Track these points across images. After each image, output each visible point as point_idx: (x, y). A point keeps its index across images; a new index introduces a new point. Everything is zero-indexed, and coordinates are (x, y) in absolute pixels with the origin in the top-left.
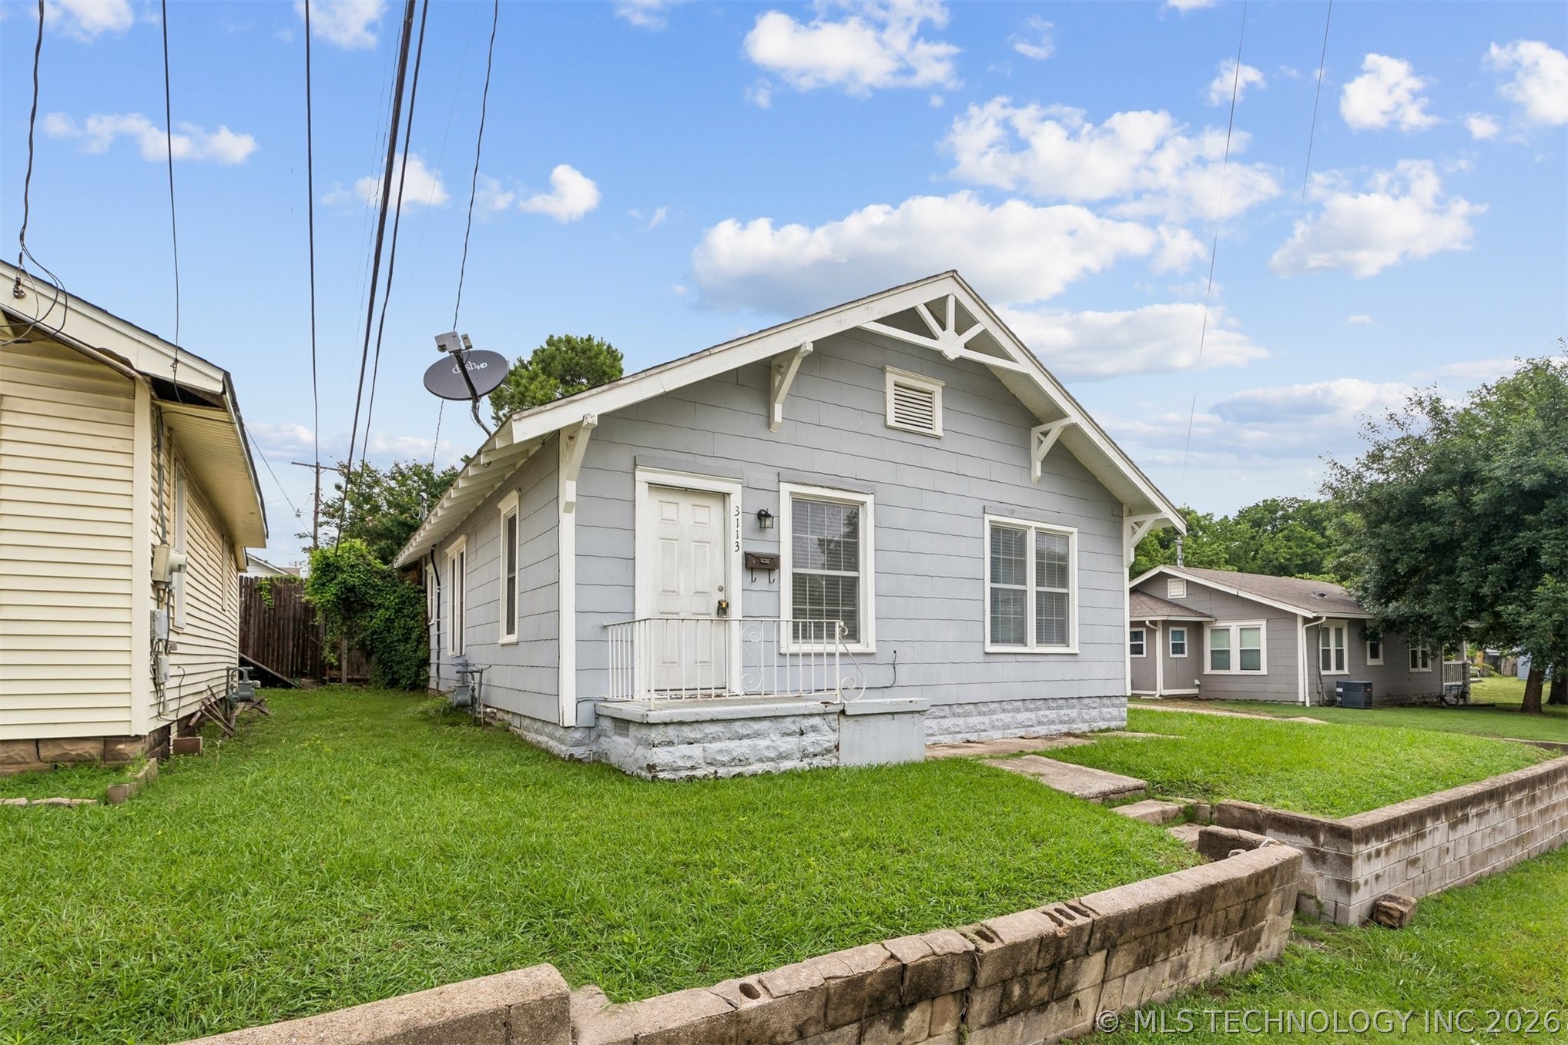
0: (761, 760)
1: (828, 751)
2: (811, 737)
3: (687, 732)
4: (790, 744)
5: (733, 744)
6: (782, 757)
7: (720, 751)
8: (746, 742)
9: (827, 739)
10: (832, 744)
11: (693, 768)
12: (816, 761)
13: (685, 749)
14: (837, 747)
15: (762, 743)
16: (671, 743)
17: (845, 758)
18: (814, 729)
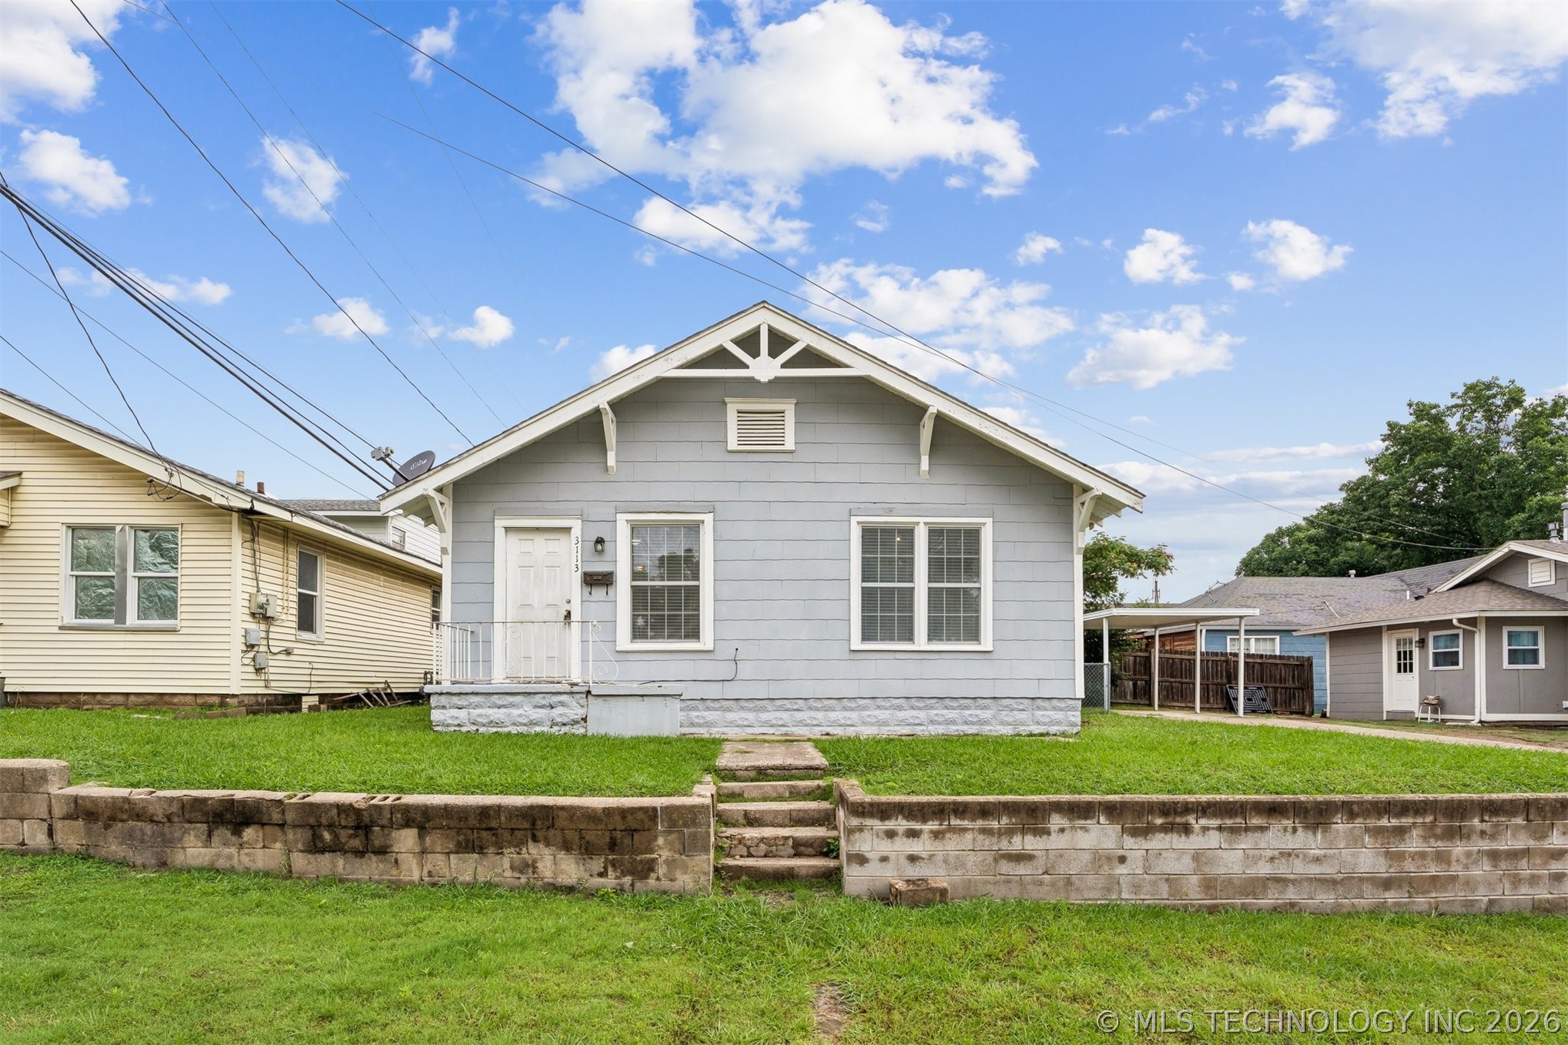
0: (514, 724)
1: (575, 722)
2: (560, 710)
3: (455, 700)
4: (541, 714)
5: (490, 711)
6: (532, 723)
7: (480, 715)
8: (502, 710)
9: (575, 711)
10: (578, 717)
11: (458, 726)
12: (566, 729)
13: (455, 712)
14: (585, 720)
15: (515, 712)
16: (444, 707)
17: (593, 729)
18: (562, 704)
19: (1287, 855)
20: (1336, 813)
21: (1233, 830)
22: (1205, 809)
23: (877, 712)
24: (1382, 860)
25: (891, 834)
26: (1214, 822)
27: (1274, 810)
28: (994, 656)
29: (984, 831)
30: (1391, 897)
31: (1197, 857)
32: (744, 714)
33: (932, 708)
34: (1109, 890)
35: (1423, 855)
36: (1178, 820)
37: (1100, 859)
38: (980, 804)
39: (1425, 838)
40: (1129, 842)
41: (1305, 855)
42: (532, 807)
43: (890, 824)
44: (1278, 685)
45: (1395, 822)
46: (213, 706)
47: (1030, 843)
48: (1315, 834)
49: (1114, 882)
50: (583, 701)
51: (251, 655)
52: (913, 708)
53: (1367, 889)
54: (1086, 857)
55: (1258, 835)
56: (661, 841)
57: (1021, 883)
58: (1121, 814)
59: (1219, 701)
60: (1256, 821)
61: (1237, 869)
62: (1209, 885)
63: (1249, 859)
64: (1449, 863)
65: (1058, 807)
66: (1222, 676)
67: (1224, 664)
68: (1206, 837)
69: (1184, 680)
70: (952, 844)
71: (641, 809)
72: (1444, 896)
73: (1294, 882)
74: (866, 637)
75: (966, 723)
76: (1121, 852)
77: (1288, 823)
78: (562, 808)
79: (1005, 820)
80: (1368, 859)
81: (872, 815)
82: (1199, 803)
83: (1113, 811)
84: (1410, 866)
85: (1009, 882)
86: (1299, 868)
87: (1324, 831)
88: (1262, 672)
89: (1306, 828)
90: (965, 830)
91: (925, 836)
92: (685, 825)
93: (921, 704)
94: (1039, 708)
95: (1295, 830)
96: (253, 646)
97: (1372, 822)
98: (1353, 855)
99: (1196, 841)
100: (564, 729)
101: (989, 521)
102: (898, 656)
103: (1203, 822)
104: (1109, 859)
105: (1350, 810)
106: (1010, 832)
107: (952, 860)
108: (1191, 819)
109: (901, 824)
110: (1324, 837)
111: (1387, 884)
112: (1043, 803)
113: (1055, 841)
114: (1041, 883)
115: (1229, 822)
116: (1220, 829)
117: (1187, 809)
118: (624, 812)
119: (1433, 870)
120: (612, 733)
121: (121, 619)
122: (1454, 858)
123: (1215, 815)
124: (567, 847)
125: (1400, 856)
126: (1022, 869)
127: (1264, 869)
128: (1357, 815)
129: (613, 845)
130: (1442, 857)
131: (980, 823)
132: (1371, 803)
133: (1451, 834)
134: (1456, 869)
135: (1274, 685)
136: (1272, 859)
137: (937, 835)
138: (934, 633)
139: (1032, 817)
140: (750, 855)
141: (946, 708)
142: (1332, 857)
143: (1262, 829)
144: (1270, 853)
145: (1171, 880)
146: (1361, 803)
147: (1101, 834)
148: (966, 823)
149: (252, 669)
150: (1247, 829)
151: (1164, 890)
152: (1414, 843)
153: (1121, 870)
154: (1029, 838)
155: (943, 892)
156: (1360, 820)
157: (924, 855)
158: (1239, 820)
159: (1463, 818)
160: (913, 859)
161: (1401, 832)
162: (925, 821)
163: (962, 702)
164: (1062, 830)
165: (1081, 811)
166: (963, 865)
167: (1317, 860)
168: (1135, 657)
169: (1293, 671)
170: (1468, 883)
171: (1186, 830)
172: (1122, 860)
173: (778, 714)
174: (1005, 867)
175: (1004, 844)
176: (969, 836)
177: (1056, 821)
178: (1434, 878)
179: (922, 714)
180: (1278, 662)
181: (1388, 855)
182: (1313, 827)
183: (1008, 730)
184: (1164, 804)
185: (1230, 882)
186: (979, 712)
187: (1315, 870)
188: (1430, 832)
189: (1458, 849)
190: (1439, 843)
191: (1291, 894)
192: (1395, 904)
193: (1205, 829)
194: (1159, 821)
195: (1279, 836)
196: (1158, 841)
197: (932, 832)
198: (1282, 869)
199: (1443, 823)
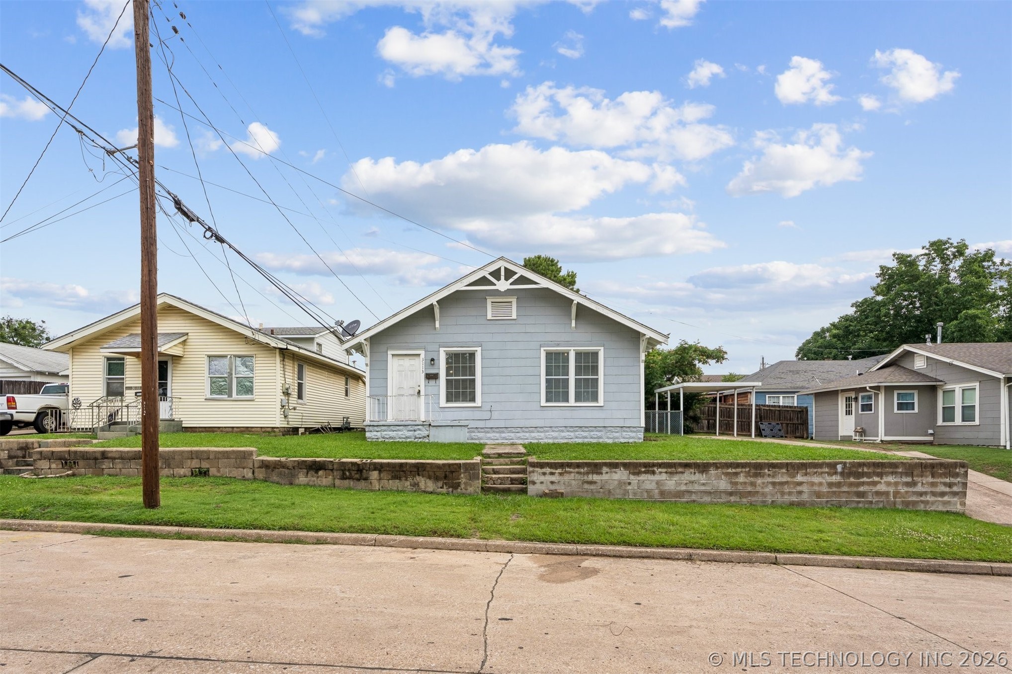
0: (399, 438)
1: (425, 437)
2: (418, 432)
3: (376, 428)
4: (411, 433)
5: (390, 433)
7: (386, 435)
8: (395, 432)
9: (424, 433)
10: (425, 435)
11: (377, 439)
13: (375, 433)
14: (428, 436)
15: (400, 433)
16: (371, 431)
17: (432, 440)
18: (419, 430)
19: (692, 482)
20: (711, 466)
21: (671, 473)
22: (660, 465)
23: (553, 433)
24: (729, 485)
25: (544, 474)
26: (664, 470)
27: (687, 466)
28: (604, 408)
29: (578, 473)
30: (733, 499)
31: (658, 483)
32: (494, 434)
33: (577, 431)
34: (625, 495)
35: (745, 483)
36: (650, 469)
37: (621, 483)
38: (576, 463)
39: (746, 477)
40: (632, 477)
41: (699, 483)
42: (418, 463)
43: (544, 470)
44: (788, 422)
45: (734, 470)
46: (270, 431)
47: (596, 477)
48: (703, 475)
49: (627, 492)
50: (428, 429)
51: (283, 410)
52: (568, 431)
53: (723, 496)
54: (616, 482)
55: (681, 475)
56: (462, 476)
57: (592, 492)
58: (629, 467)
60: (680, 470)
61: (672, 488)
62: (662, 493)
63: (678, 484)
64: (755, 486)
65: (605, 464)
67: (758, 411)
68: (661, 476)
70: (567, 477)
71: (455, 464)
72: (754, 499)
73: (694, 492)
74: (547, 400)
75: (592, 438)
76: (629, 481)
77: (692, 470)
78: (428, 464)
79: (586, 469)
80: (723, 484)
81: (537, 467)
82: (658, 463)
83: (626, 466)
84: (740, 487)
85: (587, 491)
86: (696, 487)
87: (706, 474)
88: (779, 415)
89: (699, 472)
90: (571, 472)
91: (557, 474)
92: (471, 470)
93: (572, 430)
94: (624, 431)
95: (695, 473)
96: (284, 406)
97: (725, 471)
98: (717, 483)
99: (657, 477)
100: (420, 440)
101: (602, 348)
102: (561, 408)
103: (660, 470)
104: (625, 483)
105: (716, 466)
106: (588, 473)
107: (566, 483)
108: (655, 469)
109: (548, 470)
110: (706, 476)
111: (731, 494)
112: (600, 463)
113: (605, 477)
114: (599, 492)
115: (670, 470)
116: (666, 472)
117: (654, 465)
118: (449, 465)
119: (749, 489)
120: (440, 441)
121: (230, 395)
122: (757, 485)
123: (664, 468)
124: (430, 478)
125: (736, 483)
126: (592, 487)
127: (683, 488)
128: (719, 468)
129: (446, 477)
130: (753, 484)
131: (577, 470)
132: (724, 463)
133: (756, 475)
134: (758, 489)
135: (786, 422)
136: (686, 484)
137: (561, 474)
138: (578, 398)
139: (596, 468)
140: (494, 484)
141: (583, 431)
142: (710, 483)
143: (682, 473)
144: (685, 482)
145: (648, 491)
146: (720, 463)
147: (621, 475)
148: (571, 470)
149: (283, 416)
150: (677, 473)
151: (645, 495)
152: (741, 479)
153: (629, 487)
154: (595, 476)
155: (562, 494)
156: (720, 470)
157: (556, 481)
158: (673, 469)
159: (761, 469)
160: (552, 483)
161: (736, 474)
162: (556, 469)
163: (590, 428)
164: (607, 473)
165: (614, 466)
166: (571, 485)
167: (704, 484)
168: (709, 407)
169: (798, 414)
170: (764, 495)
171: (654, 473)
172: (630, 484)
173: (509, 434)
174: (586, 486)
175: (586, 478)
176: (573, 475)
177: (605, 469)
178: (750, 492)
179: (572, 434)
180: (789, 409)
181: (731, 483)
182: (702, 472)
183: (610, 441)
184: (645, 463)
185: (670, 492)
186: (597, 433)
187: (703, 488)
188: (748, 474)
189: (759, 481)
190: (752, 479)
191: (694, 497)
192: (734, 501)
193: (661, 473)
194: (643, 470)
195: (688, 476)
196: (643, 477)
197: (559, 473)
198: (690, 488)
199: (753, 471)
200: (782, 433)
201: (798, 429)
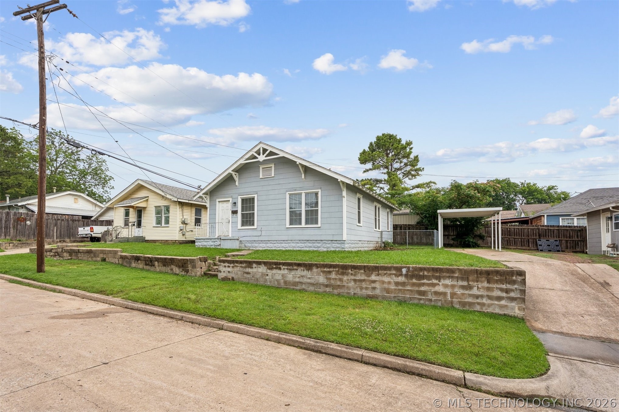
0: (208, 246)
1: (218, 245)
2: (216, 243)
3: (199, 240)
4: (213, 244)
5: (204, 243)
6: (211, 246)
8: (206, 243)
9: (218, 243)
10: (219, 244)
12: (217, 247)
13: (199, 243)
14: (220, 245)
15: (209, 243)
16: (197, 242)
17: (222, 247)
18: (216, 241)
19: (302, 276)
20: (314, 266)
21: (290, 270)
22: (284, 264)
23: (293, 244)
24: (325, 279)
25: (225, 266)
26: (286, 267)
27: (299, 265)
28: (321, 228)
29: (241, 267)
30: (328, 289)
31: (283, 275)
32: (263, 244)
33: (306, 243)
34: (265, 282)
35: (336, 279)
36: (278, 266)
37: (263, 275)
38: (240, 261)
39: (336, 274)
40: (269, 271)
41: (306, 277)
43: (225, 264)
44: (567, 239)
45: (328, 270)
46: (174, 242)
47: (249, 270)
48: (309, 271)
49: (266, 280)
50: (220, 241)
51: (181, 232)
52: (301, 243)
53: (322, 287)
54: (260, 274)
55: (295, 271)
56: (189, 266)
57: (248, 279)
58: (266, 264)
59: (535, 246)
60: (295, 268)
61: (291, 279)
62: (285, 282)
63: (294, 277)
64: (343, 282)
65: (254, 262)
66: (536, 235)
67: (537, 230)
68: (284, 271)
69: (516, 237)
70: (236, 269)
72: (341, 291)
73: (304, 283)
74: (291, 224)
75: (314, 247)
76: (267, 273)
77: (302, 268)
79: (245, 265)
80: (322, 279)
81: (222, 262)
82: (282, 263)
83: (265, 263)
84: (332, 282)
85: (246, 278)
86: (305, 280)
87: (311, 271)
88: (559, 233)
89: (306, 270)
90: (238, 266)
91: (231, 267)
93: (303, 242)
94: (333, 243)
95: (304, 270)
96: (182, 230)
97: (322, 269)
98: (318, 278)
99: (282, 272)
101: (320, 191)
102: (298, 229)
103: (284, 267)
104: (265, 275)
105: (317, 266)
106: (245, 267)
107: (236, 273)
108: (281, 266)
109: (227, 264)
110: (311, 272)
111: (327, 286)
112: (252, 261)
113: (254, 270)
114: (252, 279)
115: (289, 267)
116: (287, 269)
117: (280, 264)
118: (184, 260)
119: (339, 283)
121: (161, 225)
122: (344, 280)
123: (286, 266)
124: (176, 266)
125: (329, 279)
126: (248, 276)
127: (297, 280)
128: (319, 267)
129: (183, 266)
130: (341, 280)
131: (240, 265)
132: (322, 264)
133: (343, 274)
134: (344, 284)
135: (566, 239)
136: (299, 277)
137: (233, 267)
138: (307, 223)
139: (249, 264)
140: (215, 272)
141: (309, 243)
142: (313, 278)
143: (297, 270)
144: (298, 276)
145: (278, 281)
146: (319, 264)
147: (262, 269)
148: (238, 265)
149: (182, 235)
150: (293, 269)
151: (276, 283)
152: (333, 276)
153: (267, 277)
154: (249, 269)
155: (233, 279)
156: (319, 269)
157: (231, 271)
158: (291, 267)
159: (346, 270)
160: (229, 272)
161: (330, 272)
162: (231, 264)
163: (313, 241)
164: (255, 267)
165: (259, 263)
166: (238, 274)
167: (309, 278)
169: (577, 233)
170: (348, 288)
171: (280, 269)
172: (267, 275)
173: (271, 245)
174: (245, 275)
175: (245, 270)
176: (238, 268)
177: (254, 265)
178: (339, 285)
179: (303, 245)
180: (568, 228)
181: (327, 278)
182: (308, 270)
184: (275, 262)
185: (290, 282)
186: (317, 244)
187: (309, 281)
188: (337, 273)
189: (345, 278)
190: (340, 276)
191: (304, 287)
192: (329, 291)
193: (284, 269)
194: (274, 266)
195: (300, 272)
196: (275, 271)
197: (232, 266)
198: (301, 280)
199: (341, 271)
200: (559, 248)
201: (578, 245)
